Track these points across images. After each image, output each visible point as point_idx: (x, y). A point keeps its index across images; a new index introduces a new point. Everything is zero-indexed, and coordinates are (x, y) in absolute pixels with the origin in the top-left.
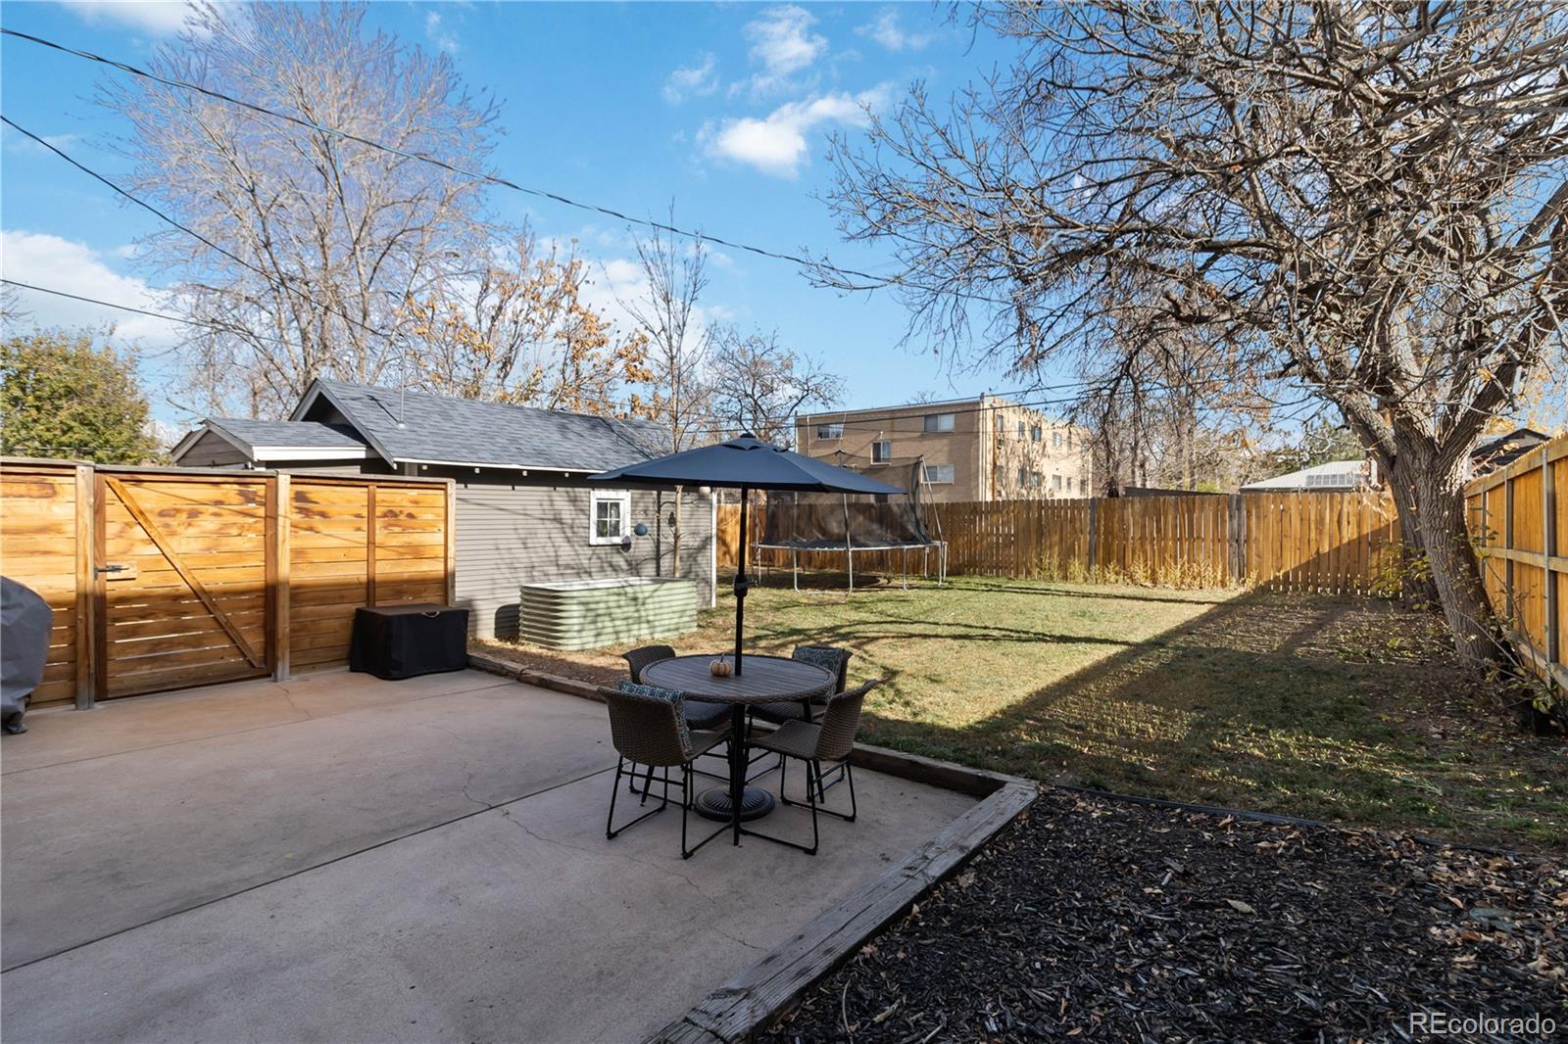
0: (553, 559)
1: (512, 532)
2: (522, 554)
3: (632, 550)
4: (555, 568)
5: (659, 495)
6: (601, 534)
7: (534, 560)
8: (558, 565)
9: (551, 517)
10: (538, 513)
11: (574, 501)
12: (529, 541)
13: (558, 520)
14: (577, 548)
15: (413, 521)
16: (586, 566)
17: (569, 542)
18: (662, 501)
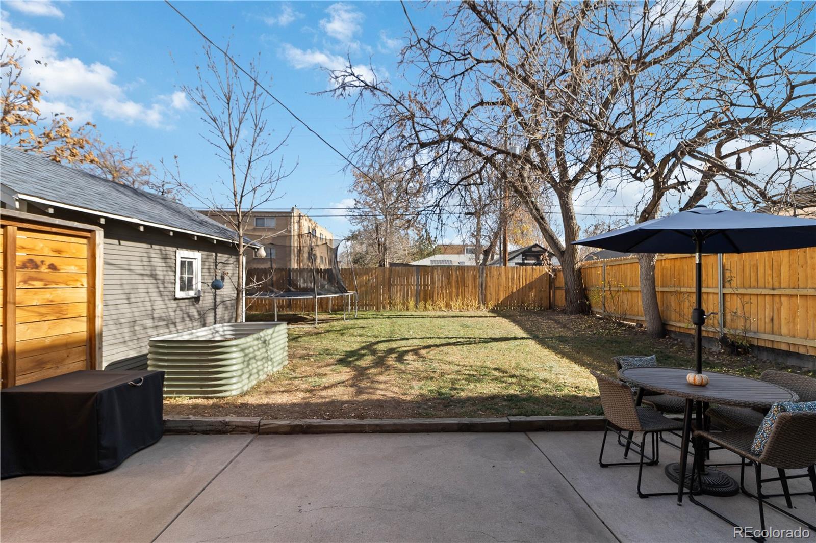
0: (150, 312)
1: (118, 287)
2: (125, 309)
3: (201, 302)
4: (151, 321)
5: (216, 256)
6: (182, 289)
7: (136, 314)
8: (153, 318)
9: (148, 273)
10: (139, 269)
11: (165, 258)
12: (132, 296)
13: (154, 276)
14: (167, 302)
15: (57, 273)
16: (173, 317)
17: (161, 296)
18: (218, 261)
